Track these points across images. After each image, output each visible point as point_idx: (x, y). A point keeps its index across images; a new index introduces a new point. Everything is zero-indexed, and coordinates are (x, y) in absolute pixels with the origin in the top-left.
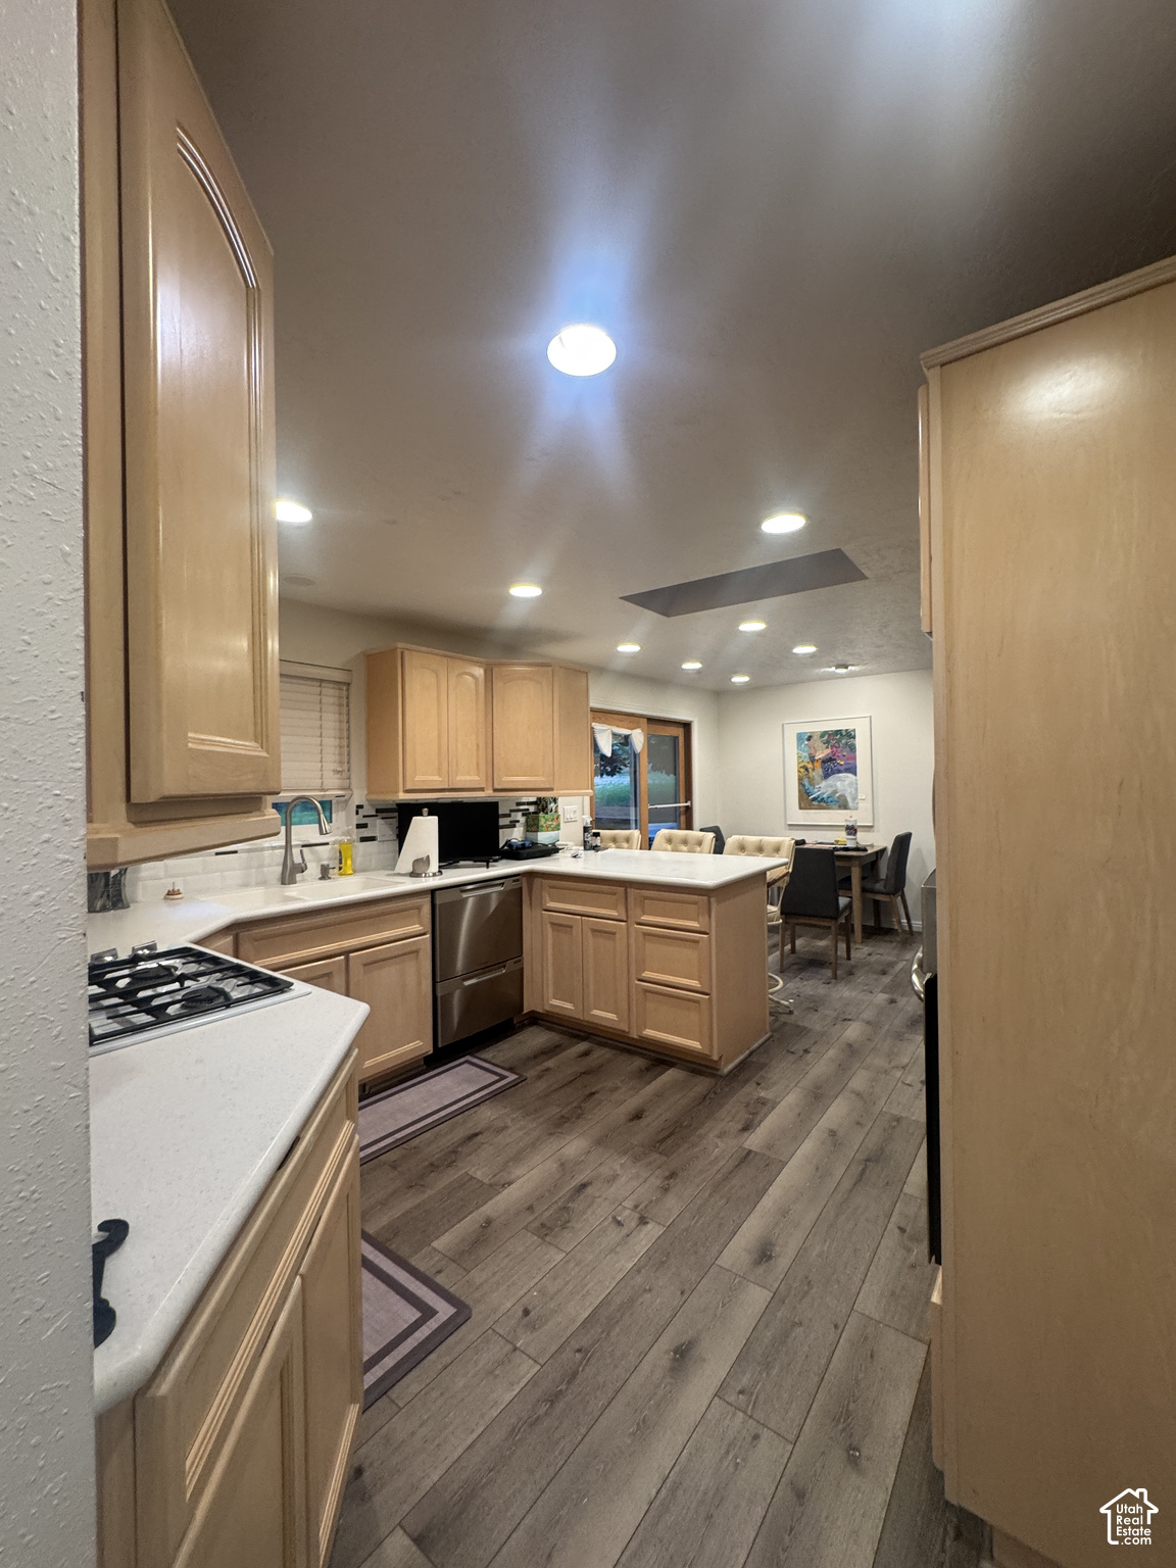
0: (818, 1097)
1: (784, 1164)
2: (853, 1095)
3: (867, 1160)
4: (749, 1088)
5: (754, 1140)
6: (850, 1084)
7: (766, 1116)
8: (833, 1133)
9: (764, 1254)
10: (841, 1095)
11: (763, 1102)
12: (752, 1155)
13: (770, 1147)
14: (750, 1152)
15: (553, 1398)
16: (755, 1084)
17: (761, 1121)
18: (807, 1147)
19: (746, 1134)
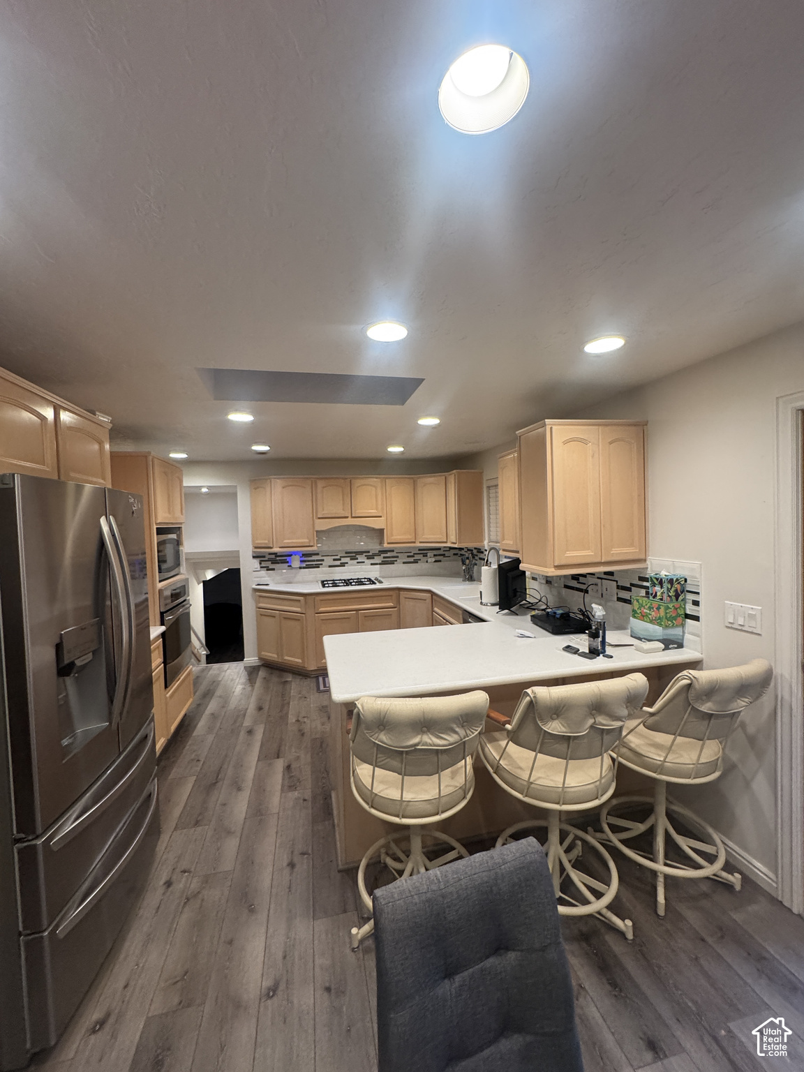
0: (258, 812)
1: (258, 760)
2: (233, 829)
3: (217, 782)
4: (308, 794)
5: (280, 765)
6: (238, 839)
7: (283, 779)
8: (239, 789)
9: (250, 732)
10: (242, 822)
11: (292, 787)
12: (276, 756)
13: (270, 764)
14: (278, 757)
15: (283, 695)
16: (306, 798)
17: (284, 775)
18: (250, 774)
19: (286, 765)
